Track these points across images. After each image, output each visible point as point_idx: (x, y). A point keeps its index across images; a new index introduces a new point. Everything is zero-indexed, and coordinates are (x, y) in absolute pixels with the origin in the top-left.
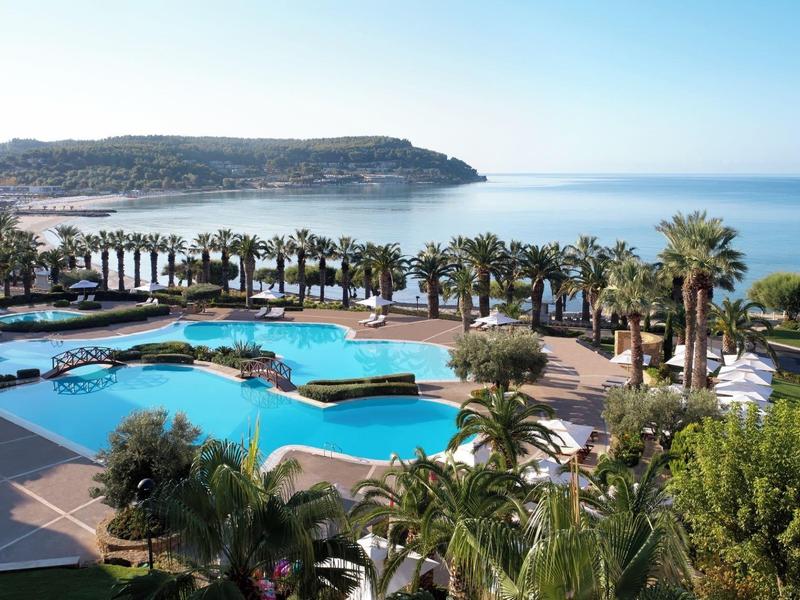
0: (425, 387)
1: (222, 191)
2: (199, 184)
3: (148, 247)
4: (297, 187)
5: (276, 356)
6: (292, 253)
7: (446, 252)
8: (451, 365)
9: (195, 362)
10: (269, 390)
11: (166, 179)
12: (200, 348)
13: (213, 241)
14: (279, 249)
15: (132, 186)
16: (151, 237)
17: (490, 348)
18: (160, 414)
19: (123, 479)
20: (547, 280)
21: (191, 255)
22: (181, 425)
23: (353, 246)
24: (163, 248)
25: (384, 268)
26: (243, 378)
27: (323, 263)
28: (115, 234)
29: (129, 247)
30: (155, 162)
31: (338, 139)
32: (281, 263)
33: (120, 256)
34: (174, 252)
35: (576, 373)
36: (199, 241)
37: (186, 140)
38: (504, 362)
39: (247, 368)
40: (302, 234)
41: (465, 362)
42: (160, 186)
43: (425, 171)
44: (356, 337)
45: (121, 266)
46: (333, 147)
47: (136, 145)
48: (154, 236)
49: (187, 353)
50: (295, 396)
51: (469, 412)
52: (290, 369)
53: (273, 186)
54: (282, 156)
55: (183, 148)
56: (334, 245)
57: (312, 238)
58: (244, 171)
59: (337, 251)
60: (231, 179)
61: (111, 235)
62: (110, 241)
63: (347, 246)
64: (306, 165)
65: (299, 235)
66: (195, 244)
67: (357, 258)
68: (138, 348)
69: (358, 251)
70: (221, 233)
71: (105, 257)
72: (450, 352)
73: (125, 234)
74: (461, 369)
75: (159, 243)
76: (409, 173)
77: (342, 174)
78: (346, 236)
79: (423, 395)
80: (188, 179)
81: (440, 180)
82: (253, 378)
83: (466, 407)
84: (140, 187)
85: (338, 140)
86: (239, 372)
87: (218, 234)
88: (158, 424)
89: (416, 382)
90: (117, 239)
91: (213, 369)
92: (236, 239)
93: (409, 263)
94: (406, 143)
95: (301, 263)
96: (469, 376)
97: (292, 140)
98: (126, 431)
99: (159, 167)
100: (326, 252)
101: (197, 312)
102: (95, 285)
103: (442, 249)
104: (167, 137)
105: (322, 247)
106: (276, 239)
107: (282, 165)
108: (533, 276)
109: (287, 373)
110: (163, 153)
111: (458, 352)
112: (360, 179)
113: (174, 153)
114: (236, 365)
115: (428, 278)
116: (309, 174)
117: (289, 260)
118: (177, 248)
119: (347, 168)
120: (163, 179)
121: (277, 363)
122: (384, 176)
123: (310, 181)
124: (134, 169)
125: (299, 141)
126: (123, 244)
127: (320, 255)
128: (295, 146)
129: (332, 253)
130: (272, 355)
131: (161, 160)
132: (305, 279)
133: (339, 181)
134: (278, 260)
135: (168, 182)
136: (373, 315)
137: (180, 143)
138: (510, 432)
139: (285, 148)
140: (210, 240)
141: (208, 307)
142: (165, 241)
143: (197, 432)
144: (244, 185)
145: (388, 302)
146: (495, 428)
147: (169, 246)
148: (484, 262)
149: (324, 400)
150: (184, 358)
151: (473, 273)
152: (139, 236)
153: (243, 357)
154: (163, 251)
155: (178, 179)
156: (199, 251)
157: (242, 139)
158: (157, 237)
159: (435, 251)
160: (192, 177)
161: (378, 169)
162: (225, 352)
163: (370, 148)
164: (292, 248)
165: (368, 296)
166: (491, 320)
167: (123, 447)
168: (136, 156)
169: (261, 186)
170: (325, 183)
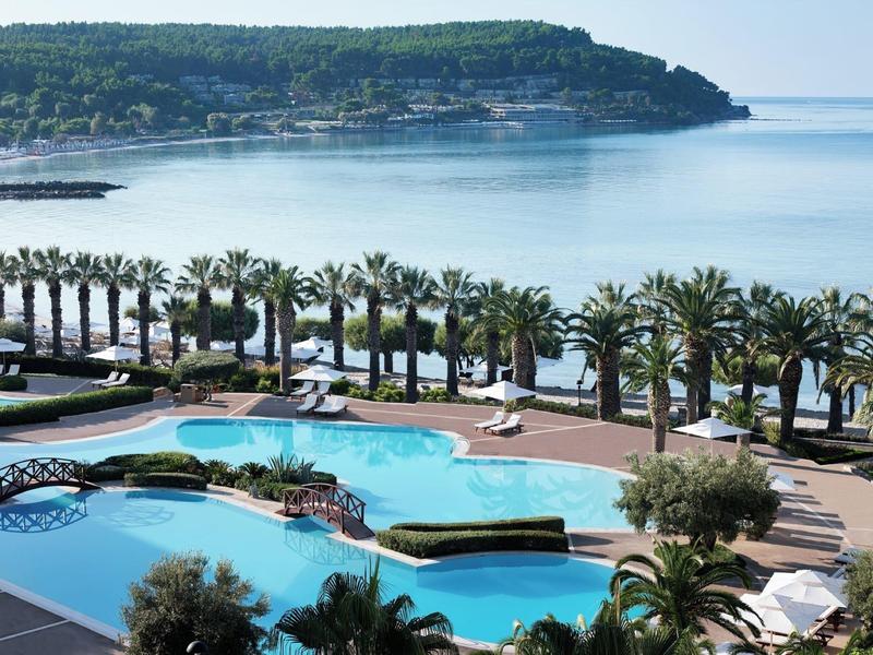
0: (581, 539)
1: (206, 141)
2: (160, 126)
3: (103, 278)
4: (355, 131)
5: (338, 481)
6: (357, 294)
7: (635, 301)
8: (621, 506)
9: (209, 486)
10: (330, 536)
11: (97, 115)
12: (214, 464)
13: (217, 269)
14: (334, 287)
15: (33, 132)
16: (108, 261)
17: (684, 479)
18: (198, 561)
19: (155, 645)
20: (807, 360)
21: (178, 295)
22: (225, 577)
23: (466, 285)
24: (129, 281)
25: (521, 330)
26: (287, 515)
27: (412, 314)
28: (46, 254)
29: (71, 276)
30: (74, 81)
31: (439, 26)
32: (337, 313)
33: (55, 293)
34: (148, 288)
35: (840, 525)
36: (192, 271)
37: (132, 32)
38: (706, 504)
39: (295, 500)
40: (376, 262)
41: (643, 501)
42: (85, 130)
43: (618, 95)
44: (470, 452)
45: (56, 311)
46: (429, 46)
47: (37, 46)
48: (113, 259)
49: (194, 473)
50: (371, 546)
51: (628, 574)
52: (363, 505)
53: (308, 130)
54: (323, 65)
55: (128, 50)
56: (433, 283)
57: (393, 269)
58: (248, 97)
59: (438, 293)
60: (223, 116)
61: (38, 254)
62: (37, 267)
63: (456, 285)
64: (372, 84)
65: (370, 263)
66: (187, 274)
67: (473, 307)
68: (113, 461)
69: (474, 294)
70: (231, 256)
71: (28, 294)
72: (623, 484)
73: (63, 253)
74: (636, 513)
75: (121, 271)
76: (584, 100)
77: (445, 102)
78: (454, 268)
79: (577, 552)
80: (139, 115)
81: (649, 115)
82: (304, 515)
83: (625, 567)
84: (47, 133)
85: (438, 30)
86: (281, 506)
87: (226, 258)
88: (196, 576)
89: (567, 530)
90: (49, 261)
91: (239, 499)
92: (257, 267)
93: (565, 321)
94: (580, 37)
95: (374, 313)
96: (648, 524)
97: (345, 29)
98: (157, 582)
99: (81, 90)
100: (418, 295)
101: (198, 401)
102: (20, 347)
103: (627, 293)
104: (95, 26)
105: (411, 285)
106: (330, 269)
107: (324, 85)
108: (783, 354)
109: (359, 509)
110: (89, 61)
111: (633, 485)
112: (483, 114)
113: (110, 59)
114: (276, 495)
115: (598, 349)
116: (379, 102)
117: (352, 307)
118: (153, 280)
119: (455, 90)
120: (91, 118)
121: (342, 493)
122: (532, 107)
123: (382, 117)
124: (36, 95)
125: (357, 32)
126: (60, 271)
127: (407, 300)
128: (351, 45)
129: (428, 298)
130: (332, 479)
131: (86, 75)
132: (381, 341)
133: (439, 118)
134: (331, 308)
135: (102, 124)
136: (500, 414)
137: (120, 38)
138: (685, 604)
139: (331, 48)
140: (211, 269)
141: (216, 391)
142: (133, 269)
143: (246, 588)
144: (248, 127)
145: (527, 393)
146: (664, 598)
147: (140, 277)
148: (696, 325)
149: (418, 555)
150: (190, 481)
151: (673, 347)
152: (87, 258)
153: (284, 481)
154: (130, 286)
155: (120, 117)
156: (193, 289)
157: (242, 29)
158: (119, 260)
159: (614, 299)
160: (147, 111)
161: (519, 92)
162: (256, 472)
163: (504, 47)
164: (358, 286)
165: (491, 380)
166: (702, 429)
167: (150, 603)
168: (37, 69)
169: (282, 128)
170: (410, 123)
